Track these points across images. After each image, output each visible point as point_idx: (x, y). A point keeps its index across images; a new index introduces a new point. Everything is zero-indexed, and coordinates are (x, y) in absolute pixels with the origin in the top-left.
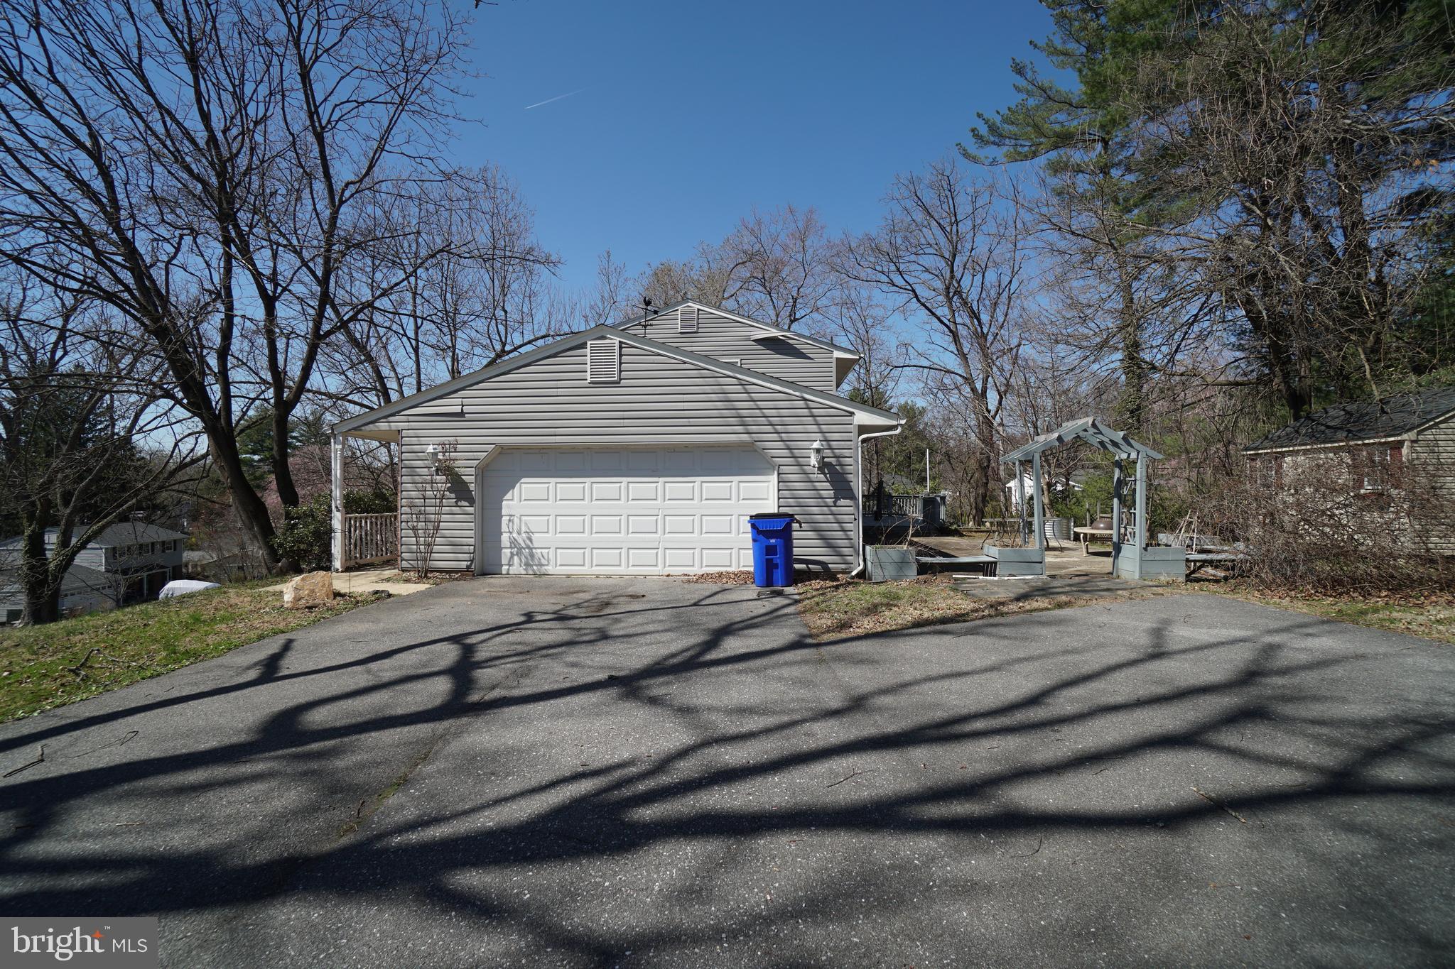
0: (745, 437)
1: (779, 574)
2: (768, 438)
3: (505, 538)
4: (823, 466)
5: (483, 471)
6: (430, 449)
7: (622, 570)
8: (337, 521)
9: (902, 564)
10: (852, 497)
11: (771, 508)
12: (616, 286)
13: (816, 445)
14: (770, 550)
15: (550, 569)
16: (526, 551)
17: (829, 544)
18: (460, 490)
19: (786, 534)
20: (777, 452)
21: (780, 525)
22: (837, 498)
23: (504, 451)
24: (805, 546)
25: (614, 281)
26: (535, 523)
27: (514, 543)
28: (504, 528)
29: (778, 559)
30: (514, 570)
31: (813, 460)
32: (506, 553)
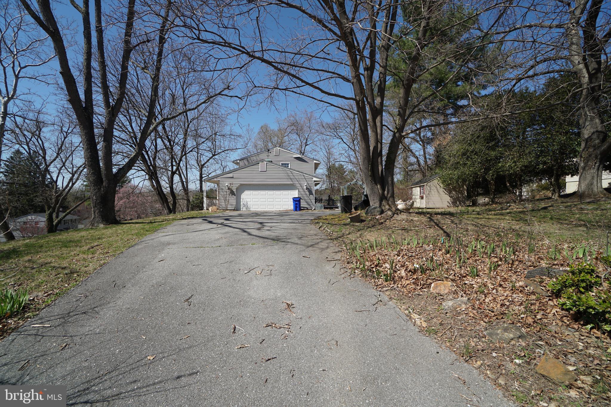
0: (292, 183)
1: (298, 209)
2: (296, 183)
3: (242, 203)
4: (307, 188)
5: (237, 189)
6: (227, 184)
7: (266, 209)
8: (205, 199)
9: (321, 207)
10: (313, 195)
11: (297, 196)
12: (251, 134)
13: (306, 184)
14: (296, 204)
15: (251, 209)
16: (246, 206)
17: (308, 204)
18: (232, 193)
19: (299, 201)
20: (298, 186)
21: (298, 199)
22: (310, 195)
23: (241, 185)
24: (303, 204)
25: (250, 133)
26: (248, 200)
27: (243, 204)
28: (241, 201)
29: (298, 206)
30: (243, 210)
31: (305, 187)
32: (242, 206)
